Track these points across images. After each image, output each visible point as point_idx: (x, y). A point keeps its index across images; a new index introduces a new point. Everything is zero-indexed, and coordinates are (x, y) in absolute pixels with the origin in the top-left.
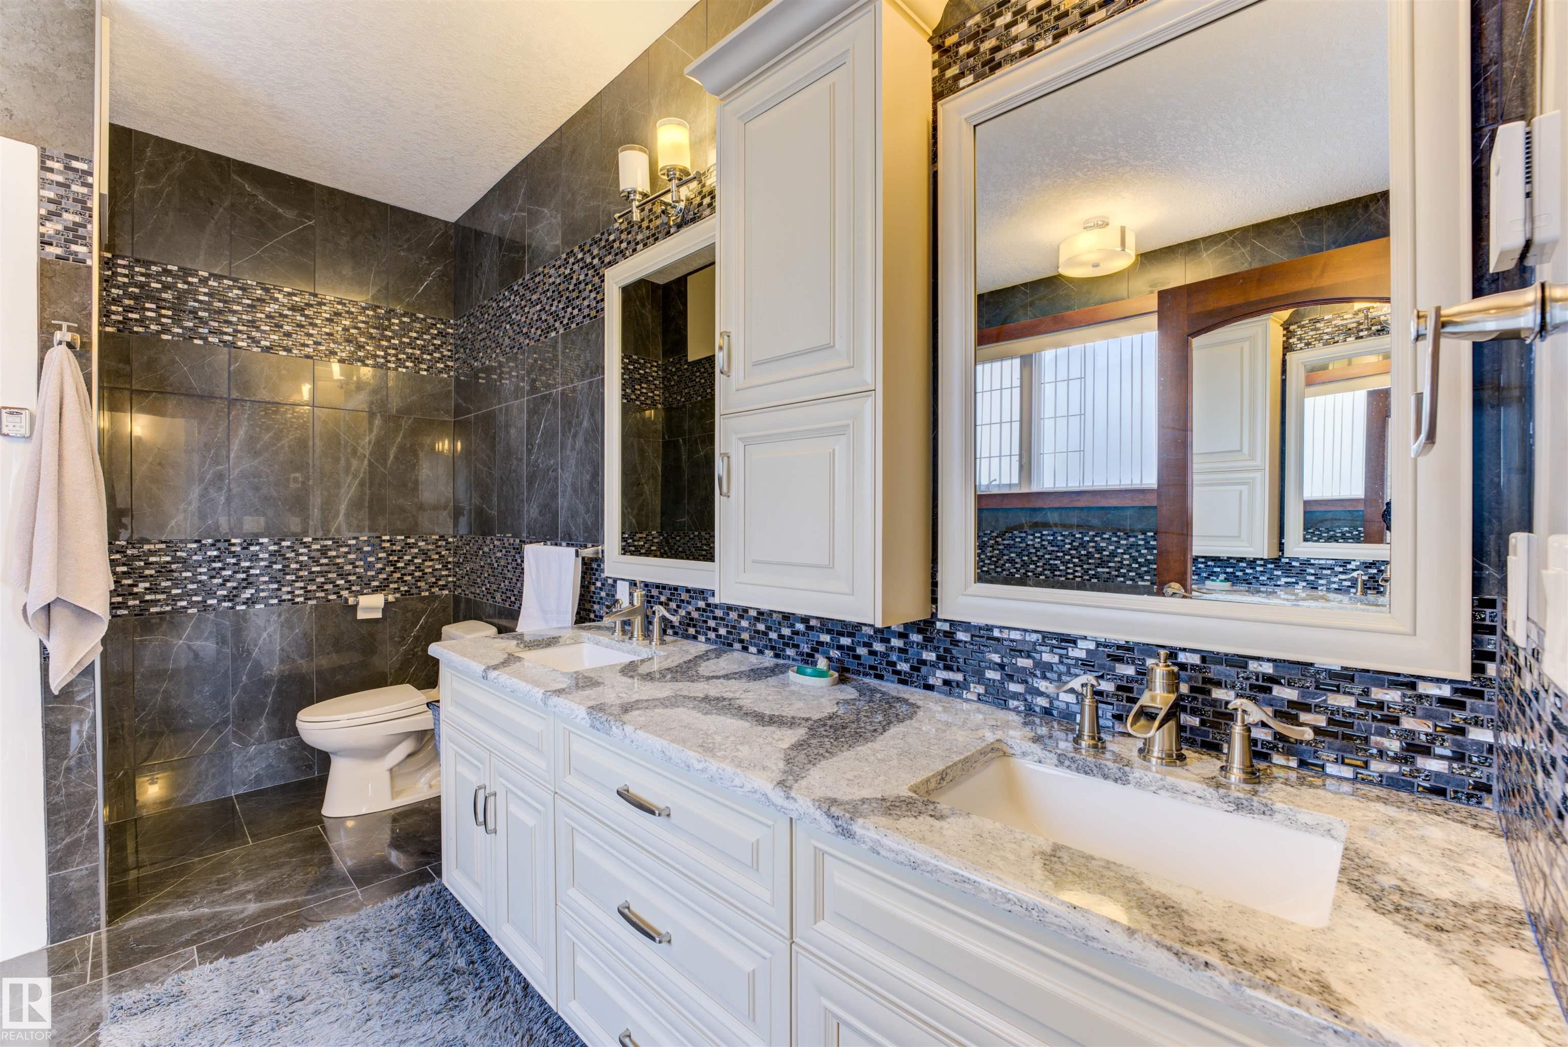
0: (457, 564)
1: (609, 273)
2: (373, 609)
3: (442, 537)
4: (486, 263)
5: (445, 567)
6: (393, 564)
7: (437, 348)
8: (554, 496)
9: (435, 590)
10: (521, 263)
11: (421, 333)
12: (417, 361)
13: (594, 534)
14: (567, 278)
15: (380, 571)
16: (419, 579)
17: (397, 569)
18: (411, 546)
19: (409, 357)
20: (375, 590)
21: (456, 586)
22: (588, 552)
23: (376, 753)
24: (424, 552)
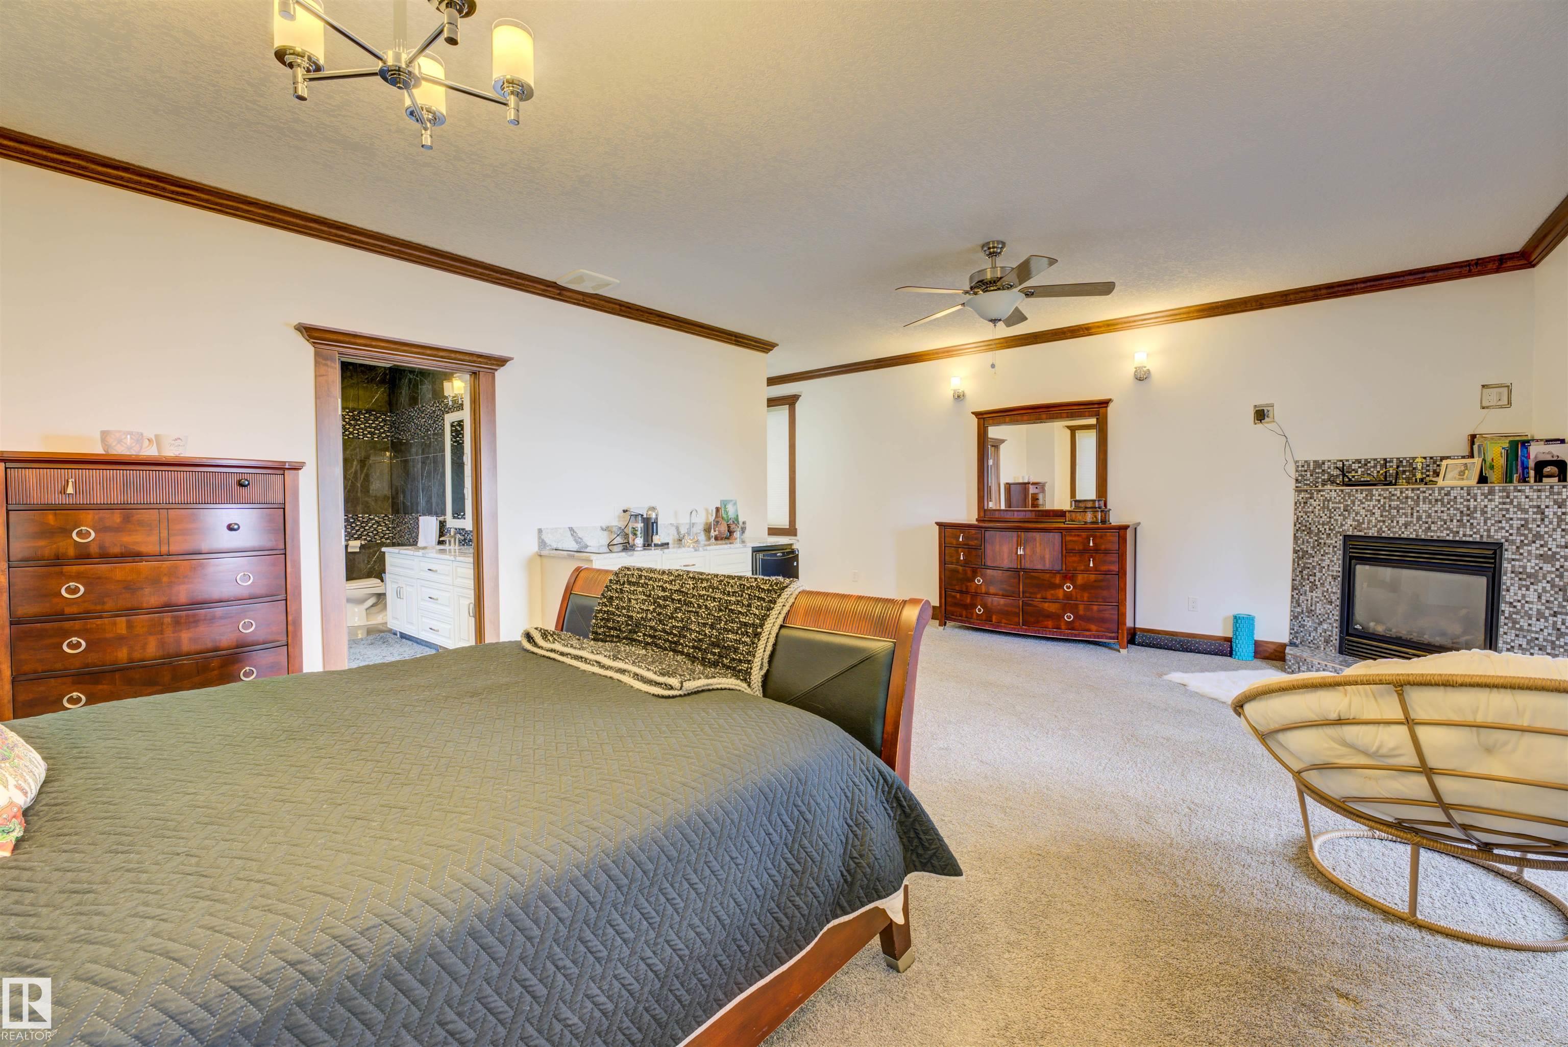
0: (394, 528)
1: (447, 416)
2: (355, 547)
3: (386, 516)
4: (403, 392)
5: (388, 529)
6: (364, 527)
7: (382, 427)
8: (431, 498)
9: (383, 540)
10: (417, 398)
11: (374, 421)
12: (372, 434)
13: (443, 513)
14: (434, 412)
15: (357, 531)
16: (376, 534)
17: (365, 530)
18: (372, 519)
19: (369, 432)
20: (356, 539)
21: (393, 538)
22: (441, 518)
23: (360, 601)
24: (377, 522)
